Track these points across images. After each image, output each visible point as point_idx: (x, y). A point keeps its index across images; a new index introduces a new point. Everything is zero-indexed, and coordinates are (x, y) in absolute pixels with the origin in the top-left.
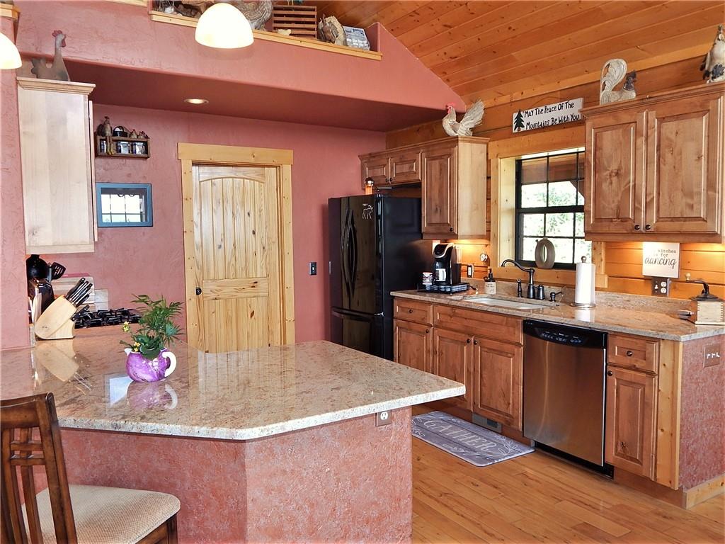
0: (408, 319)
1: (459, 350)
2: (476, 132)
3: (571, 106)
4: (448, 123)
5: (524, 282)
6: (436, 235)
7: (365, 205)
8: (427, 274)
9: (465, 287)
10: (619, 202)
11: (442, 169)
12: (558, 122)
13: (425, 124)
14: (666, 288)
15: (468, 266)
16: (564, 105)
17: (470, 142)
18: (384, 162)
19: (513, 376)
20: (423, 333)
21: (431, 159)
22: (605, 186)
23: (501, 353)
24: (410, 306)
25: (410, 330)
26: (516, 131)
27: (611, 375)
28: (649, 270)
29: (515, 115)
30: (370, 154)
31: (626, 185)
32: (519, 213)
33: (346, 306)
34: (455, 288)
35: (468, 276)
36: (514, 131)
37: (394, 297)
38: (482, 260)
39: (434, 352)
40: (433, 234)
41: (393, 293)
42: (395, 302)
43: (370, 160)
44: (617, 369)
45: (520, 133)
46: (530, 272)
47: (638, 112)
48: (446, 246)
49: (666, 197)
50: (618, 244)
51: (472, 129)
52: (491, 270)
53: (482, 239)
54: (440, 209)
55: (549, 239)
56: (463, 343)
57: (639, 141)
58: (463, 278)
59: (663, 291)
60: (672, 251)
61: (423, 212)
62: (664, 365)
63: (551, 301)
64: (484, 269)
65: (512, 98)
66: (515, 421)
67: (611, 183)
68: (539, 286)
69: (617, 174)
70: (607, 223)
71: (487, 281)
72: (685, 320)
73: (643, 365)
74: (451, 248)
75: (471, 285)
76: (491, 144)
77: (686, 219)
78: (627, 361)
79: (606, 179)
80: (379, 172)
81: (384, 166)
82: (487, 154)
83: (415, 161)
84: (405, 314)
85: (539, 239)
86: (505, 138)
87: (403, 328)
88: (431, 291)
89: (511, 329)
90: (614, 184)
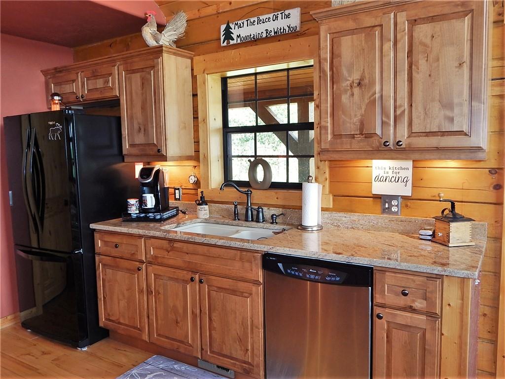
0: (113, 254)
1: (181, 289)
2: (180, 44)
3: (288, 16)
4: (148, 33)
5: (240, 204)
6: (139, 157)
7: (51, 123)
8: (132, 201)
9: (174, 212)
10: (362, 116)
11: (145, 82)
12: (273, 34)
13: (118, 39)
14: (397, 206)
15: (175, 189)
16: (280, 16)
17: (175, 54)
18: (73, 77)
19: (251, 318)
20: (133, 270)
21: (130, 71)
22: (345, 98)
23: (234, 292)
24: (116, 240)
25: (116, 267)
26: (225, 44)
27: (380, 317)
28: (378, 188)
29: (223, 27)
30: (55, 69)
31: (370, 98)
32: (227, 132)
33: (35, 244)
34: (166, 215)
35: (176, 199)
36: (222, 45)
37: (94, 230)
38: (192, 182)
39: (149, 292)
40: (137, 156)
41: (92, 226)
42: (96, 235)
43: (55, 75)
44: (387, 310)
45: (229, 47)
46: (247, 194)
47: (384, 14)
48: (152, 169)
49: (421, 109)
50: (343, 163)
51: (175, 42)
52: (202, 192)
53: (191, 160)
54: (144, 129)
55: (263, 158)
56: (185, 282)
57: (385, 47)
58: (172, 202)
59: (394, 209)
60: (404, 169)
61: (123, 132)
62: (449, 305)
63: (272, 223)
64: (193, 192)
65: (218, 9)
66: (255, 370)
67: (353, 95)
68: (259, 208)
69: (359, 84)
70: (349, 140)
71: (199, 204)
72: (429, 240)
73: (422, 306)
74: (158, 171)
75: (180, 209)
76: (196, 59)
77: (444, 134)
78: (402, 301)
79: (346, 91)
80: (68, 88)
81: (73, 81)
82: (192, 70)
83: (110, 74)
84: (109, 248)
85: (252, 159)
86: (213, 53)
87: (107, 265)
88: (138, 219)
89: (247, 265)
90: (356, 96)
